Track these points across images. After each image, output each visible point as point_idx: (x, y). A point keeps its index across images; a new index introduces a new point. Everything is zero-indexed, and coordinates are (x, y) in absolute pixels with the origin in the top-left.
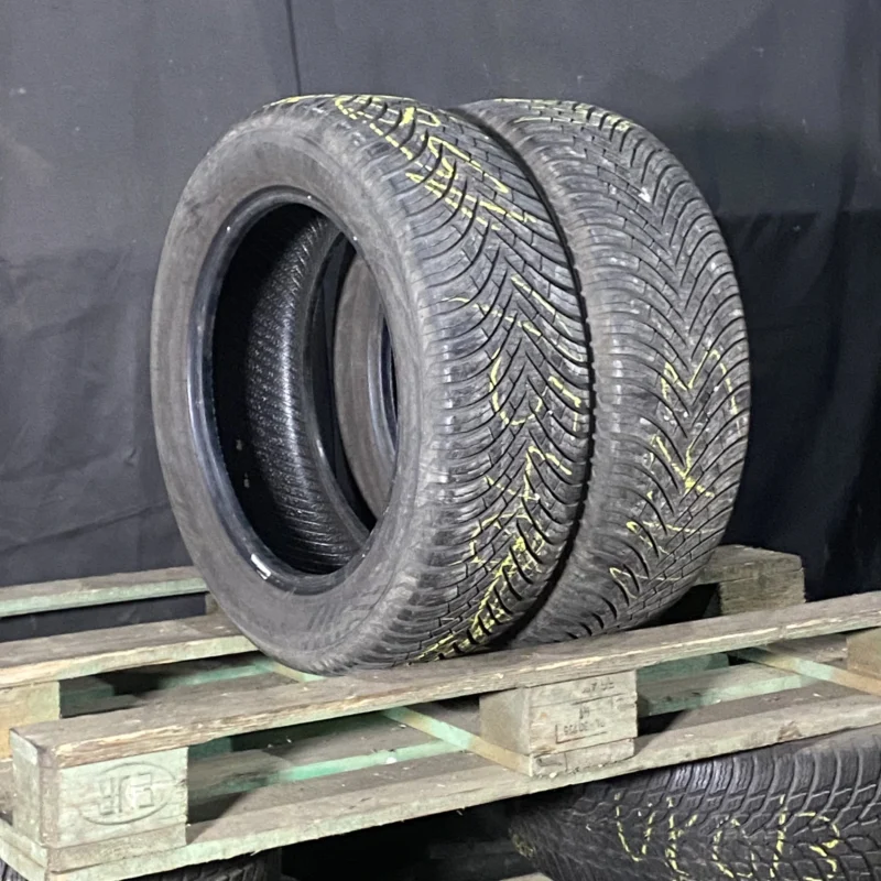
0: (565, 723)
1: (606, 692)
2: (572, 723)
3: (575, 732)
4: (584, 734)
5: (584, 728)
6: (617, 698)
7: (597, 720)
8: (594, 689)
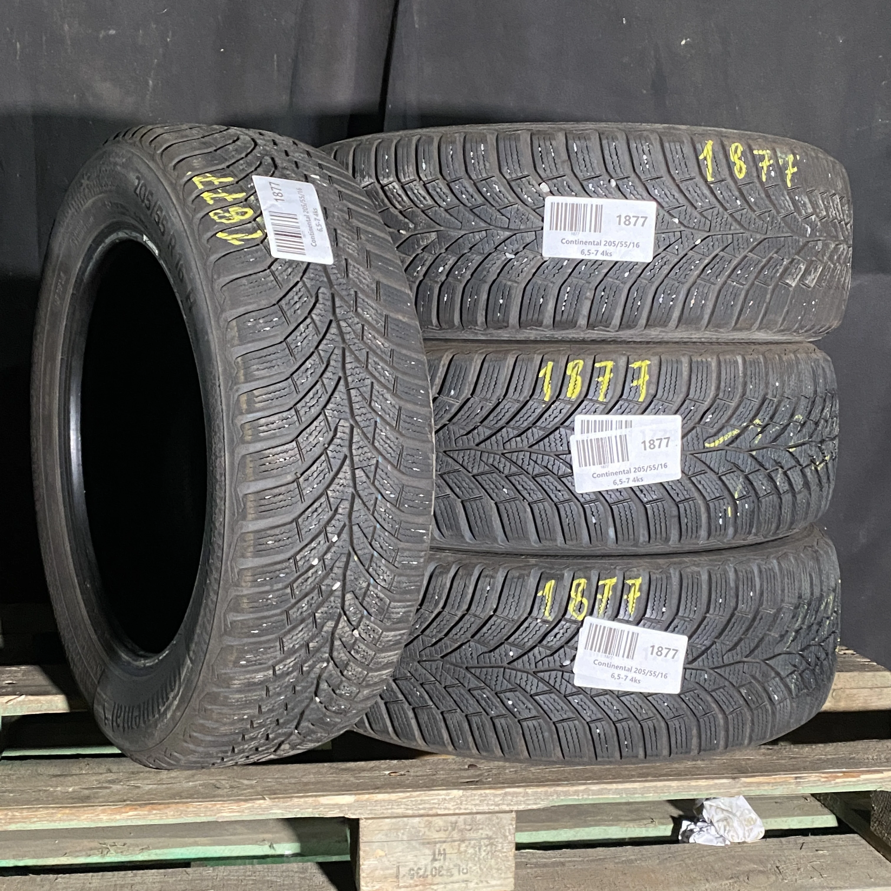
0: (411, 865)
1: (472, 835)
2: (419, 866)
3: (425, 877)
4: (438, 879)
5: (438, 872)
6: (486, 842)
7: (457, 866)
8: (454, 829)
